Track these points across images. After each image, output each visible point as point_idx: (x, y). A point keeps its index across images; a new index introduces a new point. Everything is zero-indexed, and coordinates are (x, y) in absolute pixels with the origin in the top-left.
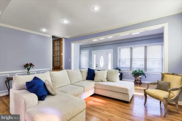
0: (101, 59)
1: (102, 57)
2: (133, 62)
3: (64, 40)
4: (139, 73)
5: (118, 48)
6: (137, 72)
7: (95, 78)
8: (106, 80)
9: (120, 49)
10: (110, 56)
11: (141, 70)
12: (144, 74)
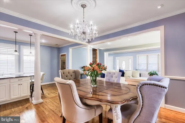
0: (123, 63)
1: (124, 62)
2: (149, 66)
3: (98, 50)
4: (153, 74)
5: (137, 55)
6: (152, 73)
7: (124, 75)
8: (132, 76)
9: (138, 57)
10: (131, 61)
11: (155, 71)
12: (157, 74)
